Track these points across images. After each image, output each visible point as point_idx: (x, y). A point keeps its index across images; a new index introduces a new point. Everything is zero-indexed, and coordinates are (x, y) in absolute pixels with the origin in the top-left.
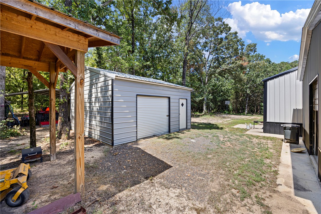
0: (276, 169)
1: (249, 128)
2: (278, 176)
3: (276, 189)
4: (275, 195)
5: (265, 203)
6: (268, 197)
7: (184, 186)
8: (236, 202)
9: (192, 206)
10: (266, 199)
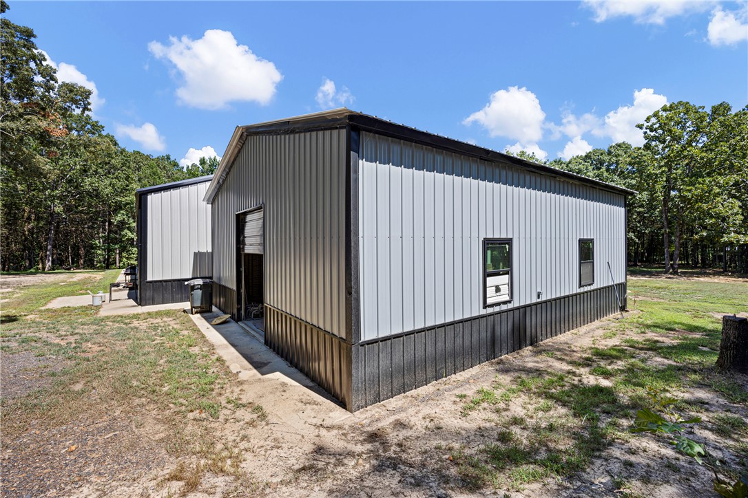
0: (216, 356)
1: (101, 302)
2: (227, 364)
3: (239, 380)
4: (245, 387)
5: (244, 401)
6: (241, 394)
7: (89, 474)
8: (213, 425)
9: (153, 483)
10: (240, 396)
